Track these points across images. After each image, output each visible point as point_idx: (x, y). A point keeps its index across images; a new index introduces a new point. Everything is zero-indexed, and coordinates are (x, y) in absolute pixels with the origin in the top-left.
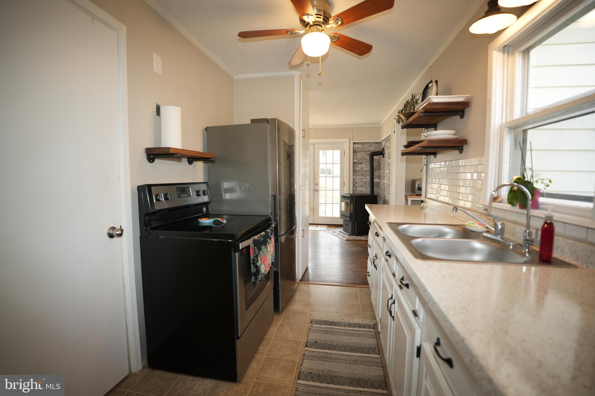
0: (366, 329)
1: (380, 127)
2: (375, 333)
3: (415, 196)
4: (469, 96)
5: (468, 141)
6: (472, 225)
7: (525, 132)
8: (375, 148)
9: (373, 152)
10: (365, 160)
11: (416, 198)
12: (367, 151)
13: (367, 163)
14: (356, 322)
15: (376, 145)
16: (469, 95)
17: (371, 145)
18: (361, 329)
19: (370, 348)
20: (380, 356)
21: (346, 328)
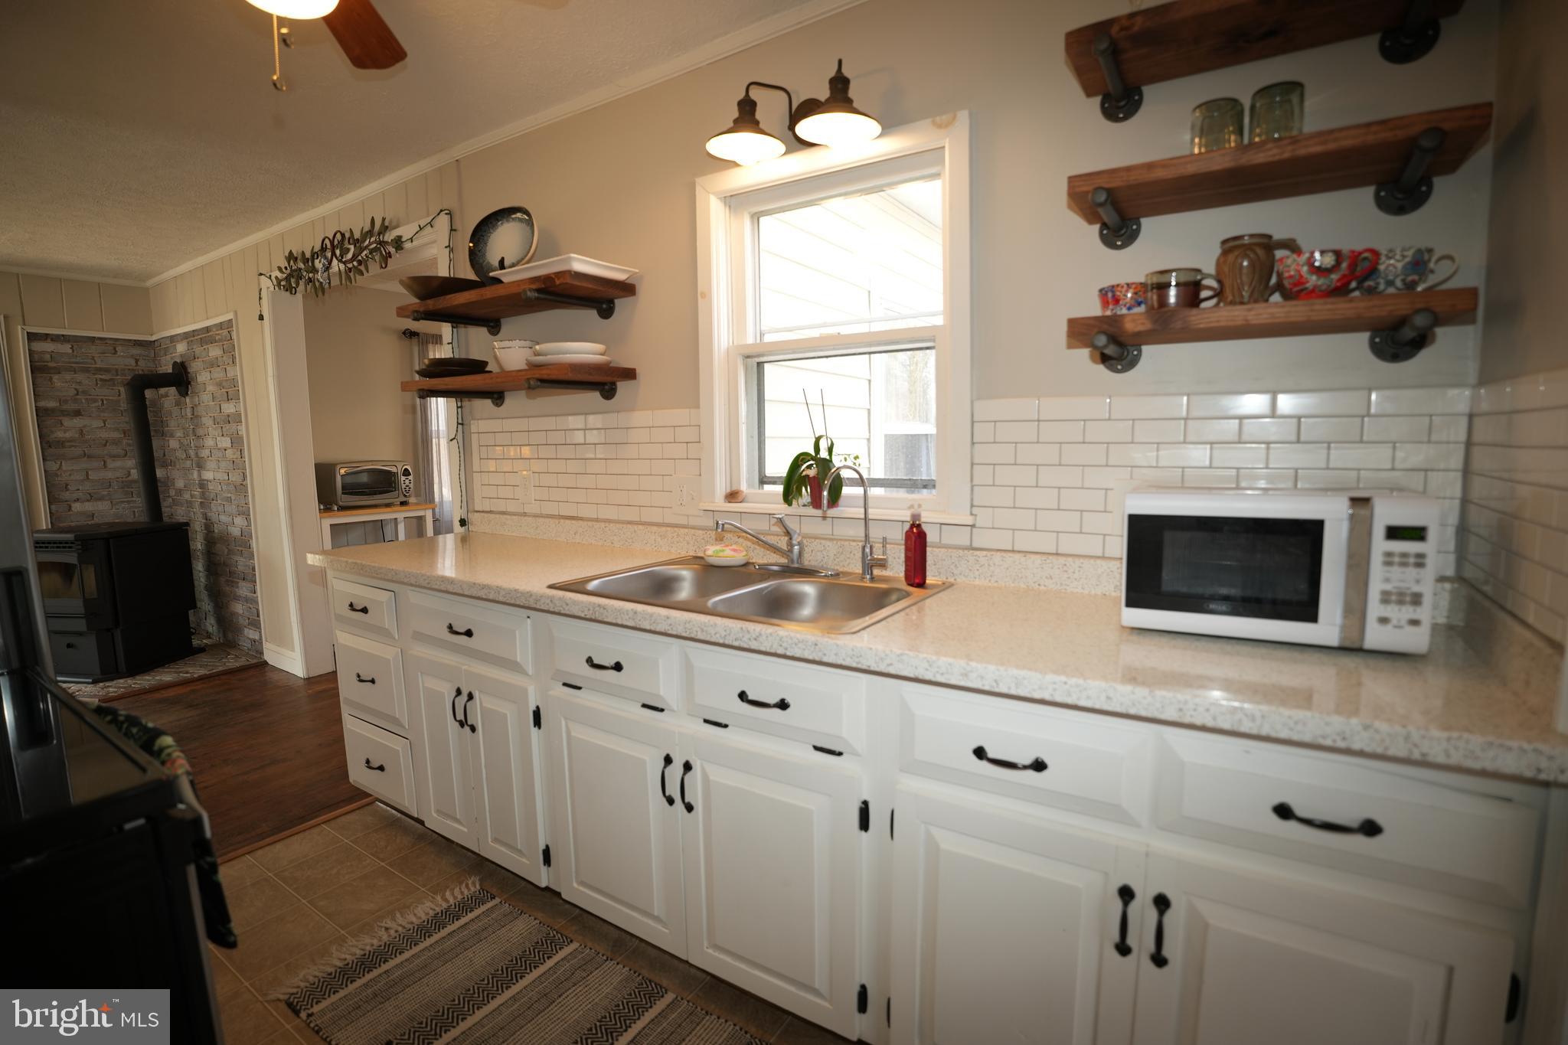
0: (477, 912)
1: (147, 289)
2: (507, 905)
3: (336, 513)
4: (637, 273)
5: (637, 371)
6: (721, 554)
7: (760, 365)
8: (133, 362)
9: (139, 375)
10: (95, 401)
11: (344, 516)
12: (99, 370)
13: (102, 414)
14: (432, 913)
15: (136, 351)
16: (637, 271)
17: (115, 349)
18: (463, 921)
19: (538, 943)
20: (578, 942)
21: (422, 946)
